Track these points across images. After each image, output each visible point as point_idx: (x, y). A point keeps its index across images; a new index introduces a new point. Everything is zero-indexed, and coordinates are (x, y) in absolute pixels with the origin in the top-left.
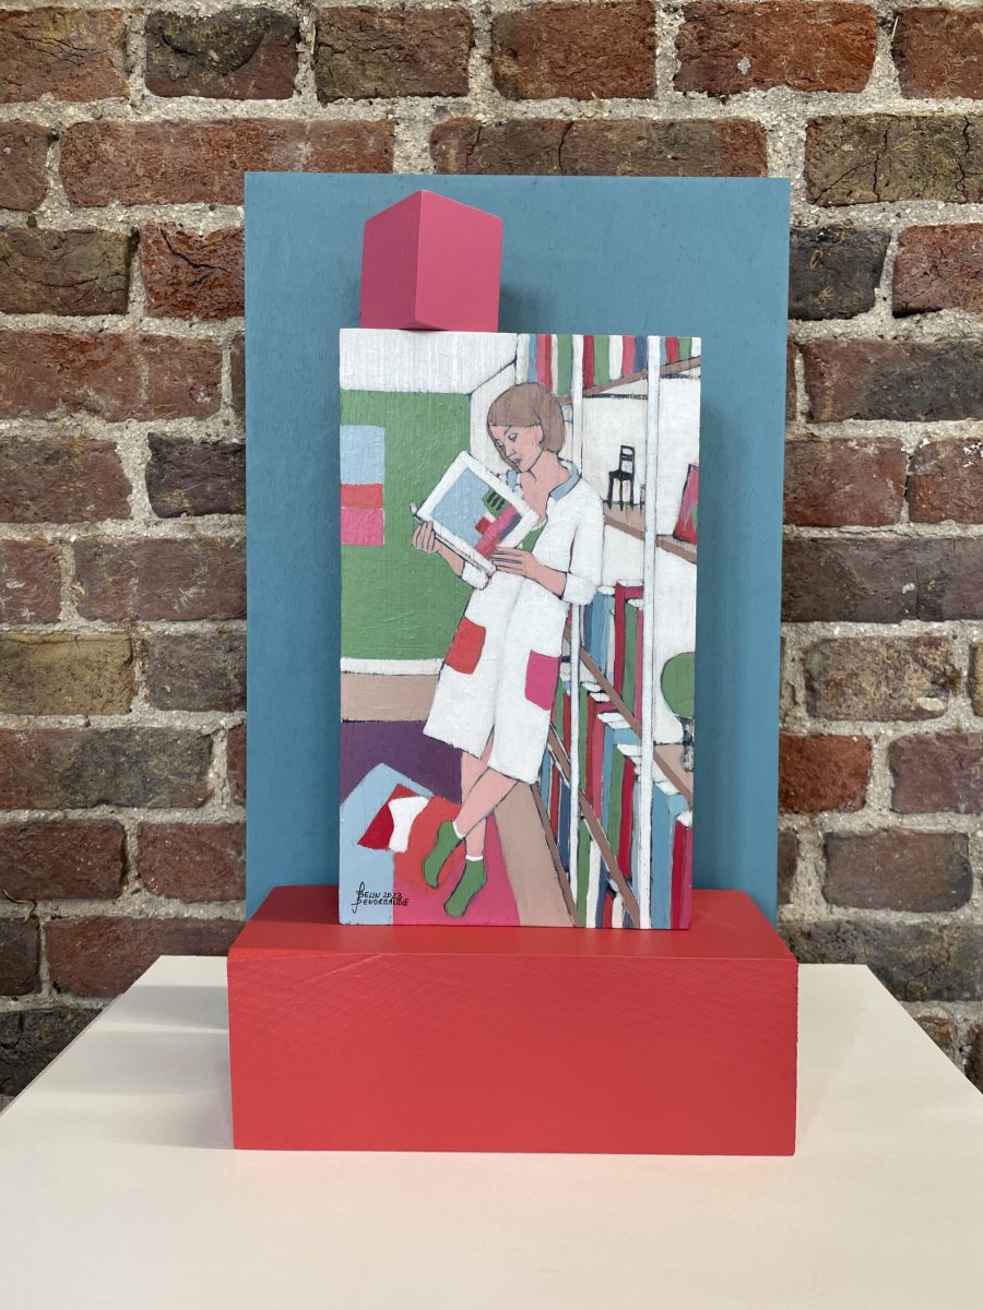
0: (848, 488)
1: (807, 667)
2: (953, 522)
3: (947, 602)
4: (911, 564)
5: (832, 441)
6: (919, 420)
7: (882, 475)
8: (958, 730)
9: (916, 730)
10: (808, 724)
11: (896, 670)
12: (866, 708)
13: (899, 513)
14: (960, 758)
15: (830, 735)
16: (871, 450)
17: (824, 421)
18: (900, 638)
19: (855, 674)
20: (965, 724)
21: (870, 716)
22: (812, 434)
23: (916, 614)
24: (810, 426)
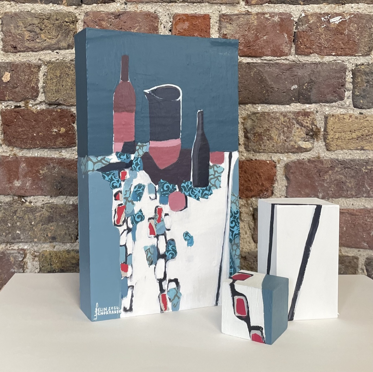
0: (265, 38)
1: (245, 126)
2: (316, 55)
3: (313, 94)
4: (296, 75)
5: (257, 14)
6: (300, 4)
7: (282, 32)
8: (319, 157)
9: (298, 158)
10: (245, 155)
11: (288, 127)
12: (273, 146)
13: (290, 50)
14: (319, 171)
15: (256, 160)
16: (276, 19)
17: (253, 4)
18: (290, 112)
19: (268, 130)
20: (322, 155)
21: (276, 151)
22: (248, 11)
23: (298, 101)
24: (246, 7)
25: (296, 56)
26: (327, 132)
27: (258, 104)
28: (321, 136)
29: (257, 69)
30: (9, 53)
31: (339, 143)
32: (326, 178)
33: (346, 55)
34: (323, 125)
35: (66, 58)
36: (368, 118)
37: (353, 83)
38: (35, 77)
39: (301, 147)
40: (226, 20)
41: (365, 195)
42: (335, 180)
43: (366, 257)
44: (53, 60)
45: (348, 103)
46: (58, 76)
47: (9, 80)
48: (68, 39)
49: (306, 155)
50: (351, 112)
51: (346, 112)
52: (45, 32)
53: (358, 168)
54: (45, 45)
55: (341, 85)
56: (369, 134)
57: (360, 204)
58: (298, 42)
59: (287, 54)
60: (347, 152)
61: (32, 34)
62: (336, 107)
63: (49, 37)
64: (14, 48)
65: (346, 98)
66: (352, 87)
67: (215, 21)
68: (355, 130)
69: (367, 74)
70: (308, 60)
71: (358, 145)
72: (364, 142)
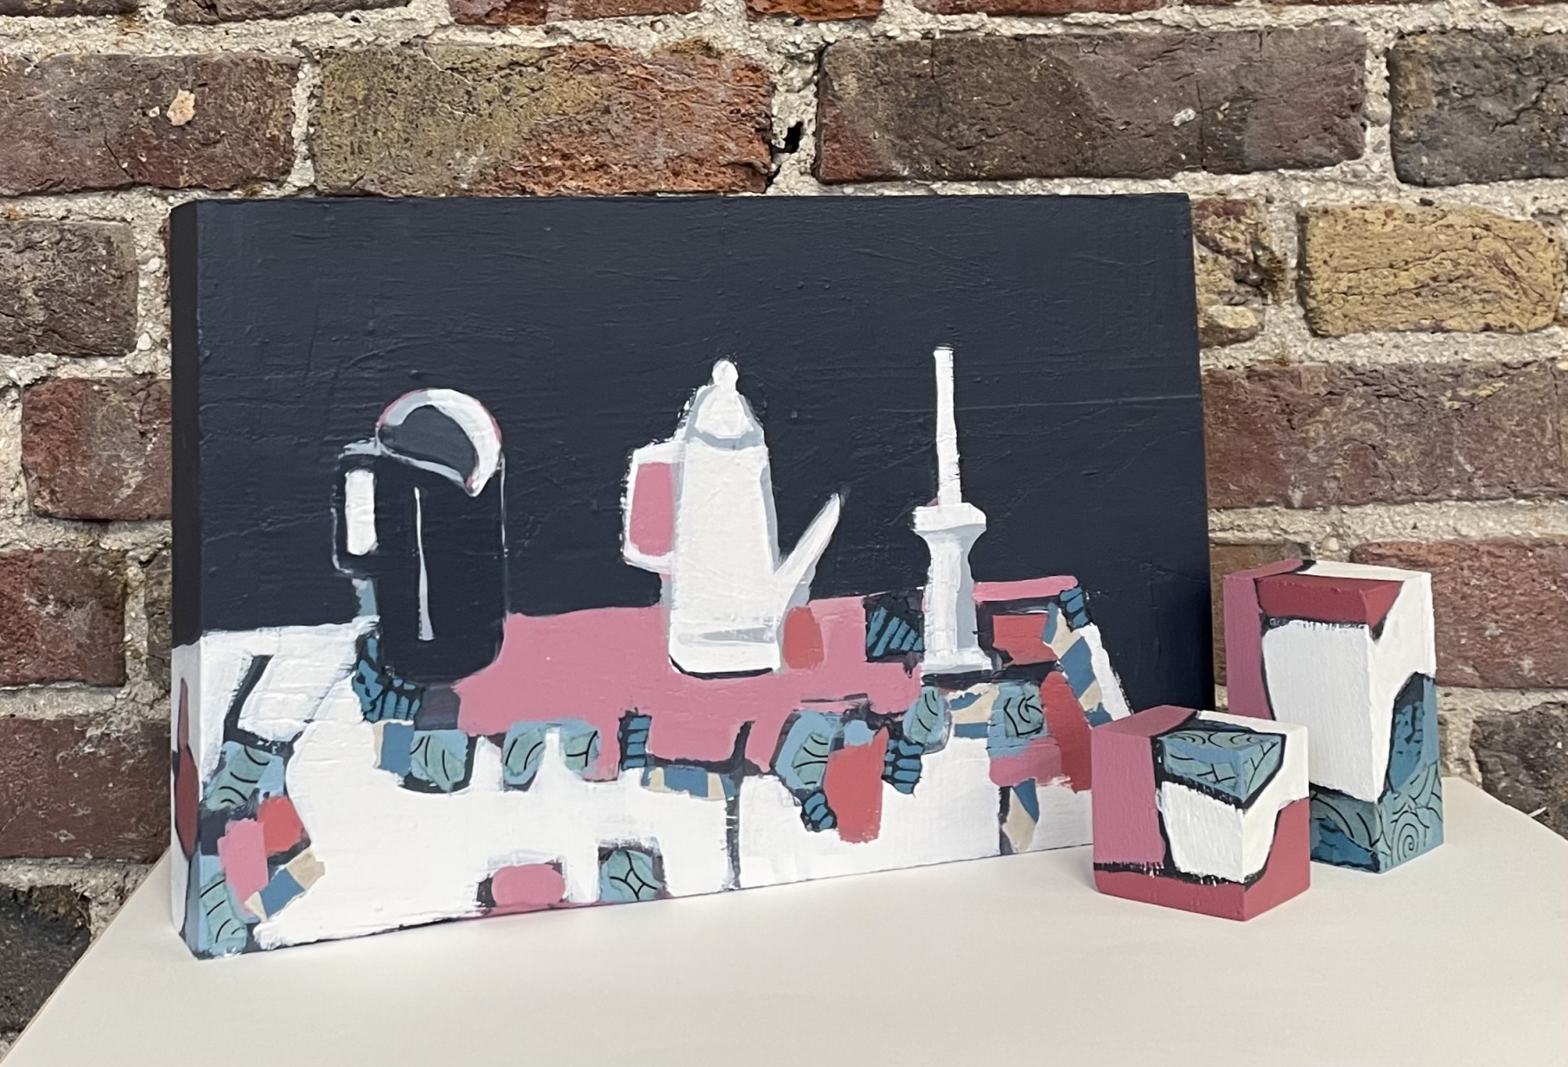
25: (1187, 8)
26: (1307, 270)
27: (1060, 177)
28: (1288, 286)
29: (1048, 55)
30: (189, 26)
31: (1355, 307)
32: (1312, 434)
34: (1294, 245)
35: (387, 37)
36: (1450, 219)
37: (1392, 96)
38: (281, 104)
39: (1221, 327)
41: (1455, 492)
42: (1347, 440)
43: (1475, 715)
44: (342, 43)
45: (1376, 167)
46: (360, 98)
47: (190, 117)
49: (1238, 355)
50: (1389, 198)
51: (1373, 198)
53: (1425, 395)
55: (1346, 103)
56: (1458, 273)
57: (1441, 524)
59: (1154, 1)
60: (1384, 338)
62: (1334, 180)
64: (208, 7)
65: (1368, 150)
66: (1388, 110)
68: (1407, 263)
69: (1440, 63)
70: (1227, 20)
71: (1420, 313)
72: (1444, 304)
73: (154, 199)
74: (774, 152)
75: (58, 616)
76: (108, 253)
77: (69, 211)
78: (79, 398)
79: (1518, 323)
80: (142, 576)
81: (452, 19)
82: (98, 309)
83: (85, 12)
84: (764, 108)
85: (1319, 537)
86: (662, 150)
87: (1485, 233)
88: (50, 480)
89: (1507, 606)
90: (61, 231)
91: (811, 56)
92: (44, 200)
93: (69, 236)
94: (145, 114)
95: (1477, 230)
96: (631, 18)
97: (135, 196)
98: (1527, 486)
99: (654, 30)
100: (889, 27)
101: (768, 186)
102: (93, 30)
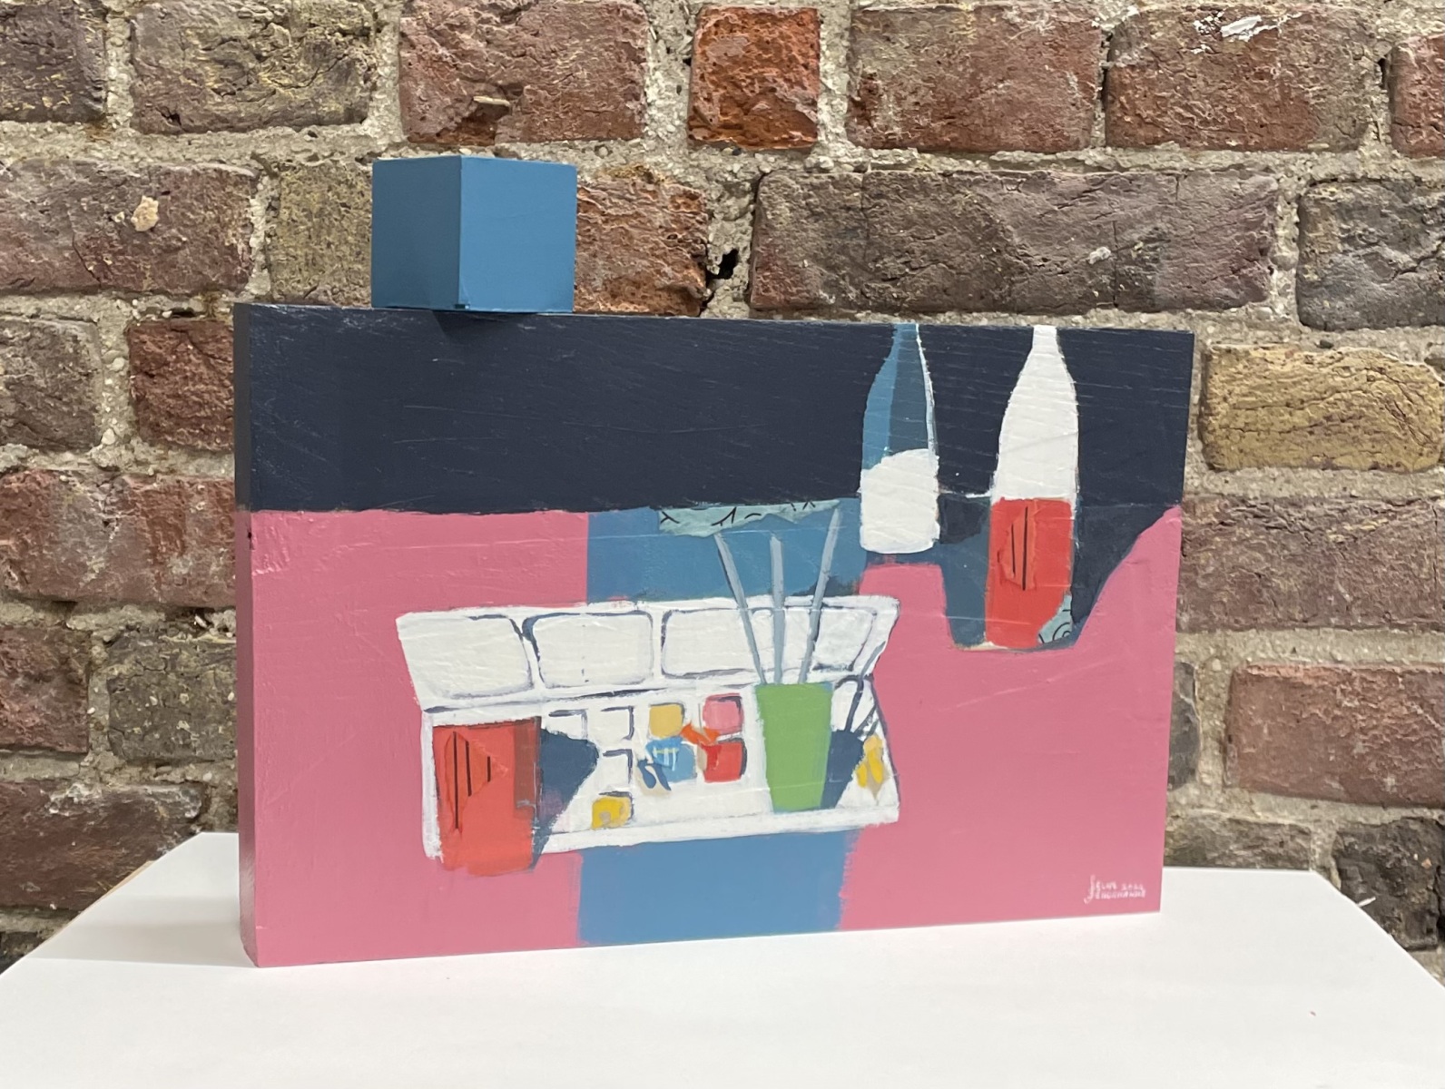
25: (1109, 149)
26: (1207, 407)
27: (979, 311)
29: (973, 191)
30: (154, 136)
31: (1250, 441)
32: (1203, 562)
33: (1275, 147)
34: (1197, 382)
35: (342, 153)
36: (1347, 361)
37: (1300, 241)
38: (240, 214)
40: (872, 28)
41: (1333, 621)
42: (1234, 569)
43: (1337, 827)
44: (301, 158)
45: (1280, 308)
46: (315, 211)
47: (153, 224)
48: (349, 89)
50: (1291, 340)
51: (1274, 339)
52: (274, 65)
53: (1312, 528)
54: (271, 108)
55: (1255, 247)
56: (1351, 413)
57: (1319, 649)
58: (1113, 102)
59: (1078, 142)
60: (1277, 473)
61: (229, 73)
62: (1240, 321)
63: (286, 81)
64: (172, 117)
65: (1274, 293)
66: (1295, 255)
67: (837, 30)
68: (1302, 402)
69: (1349, 211)
70: (1146, 162)
71: (1313, 450)
72: (1336, 442)
73: (119, 302)
74: (710, 279)
75: (25, 689)
76: (75, 351)
77: (39, 310)
78: (46, 488)
79: (1404, 462)
80: (104, 655)
81: (404, 137)
82: (66, 404)
83: (55, 119)
84: (700, 235)
85: (1203, 658)
86: (602, 273)
87: (1379, 376)
88: (20, 562)
89: (1375, 727)
90: (32, 329)
91: (748, 185)
92: (17, 298)
93: (38, 334)
94: (110, 219)
95: (1372, 373)
96: (576, 143)
97: (101, 299)
98: (1401, 617)
99: (597, 154)
100: (822, 159)
101: (702, 310)
102: (62, 136)
